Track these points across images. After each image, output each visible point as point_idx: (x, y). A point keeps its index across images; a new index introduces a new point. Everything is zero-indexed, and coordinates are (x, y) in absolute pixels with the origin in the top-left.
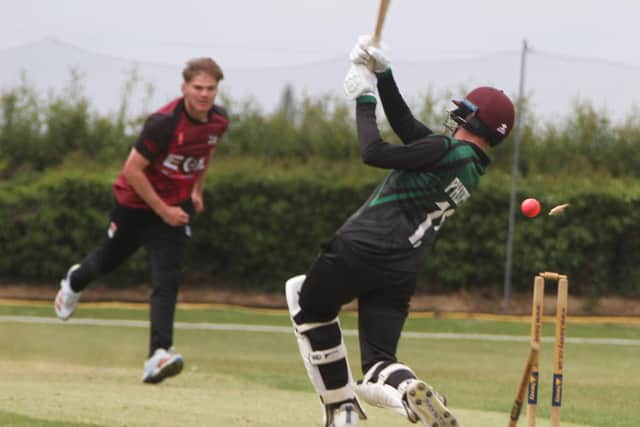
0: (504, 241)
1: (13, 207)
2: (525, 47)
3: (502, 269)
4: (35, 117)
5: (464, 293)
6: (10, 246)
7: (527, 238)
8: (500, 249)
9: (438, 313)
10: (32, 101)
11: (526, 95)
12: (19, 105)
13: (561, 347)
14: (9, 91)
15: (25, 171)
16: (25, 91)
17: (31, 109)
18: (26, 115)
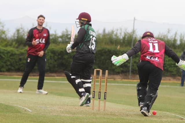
0: (130, 63)
1: (18, 54)
2: (135, 19)
3: (129, 69)
4: (24, 34)
5: (121, 75)
6: (18, 64)
7: (135, 62)
8: (129, 65)
9: (114, 79)
10: (23, 31)
11: (135, 30)
12: (20, 32)
13: (106, 86)
14: (18, 28)
15: (21, 47)
16: (22, 28)
17: (23, 32)
18: (22, 34)
